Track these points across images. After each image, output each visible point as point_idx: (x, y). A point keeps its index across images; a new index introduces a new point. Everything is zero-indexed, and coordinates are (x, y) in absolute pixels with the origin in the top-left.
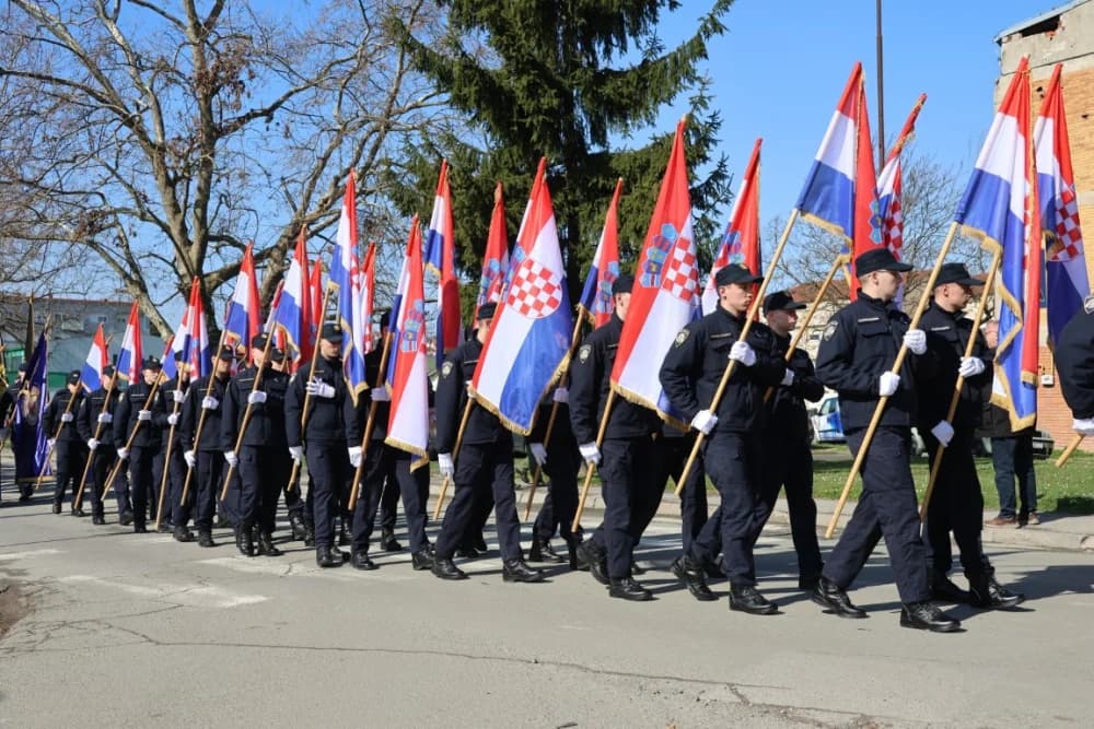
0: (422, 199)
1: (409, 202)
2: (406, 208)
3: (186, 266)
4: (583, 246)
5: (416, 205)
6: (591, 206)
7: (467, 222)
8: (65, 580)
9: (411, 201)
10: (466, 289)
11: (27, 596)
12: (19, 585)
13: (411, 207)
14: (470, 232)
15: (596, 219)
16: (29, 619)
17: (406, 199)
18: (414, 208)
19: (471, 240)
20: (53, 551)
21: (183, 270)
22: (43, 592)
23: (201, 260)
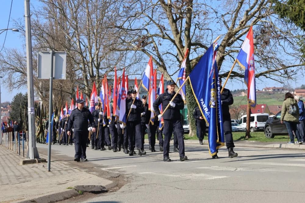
0: (291, 9)
1: (284, 11)
2: (282, 14)
3: (182, 57)
8: (141, 173)
9: (285, 10)
11: (127, 178)
12: (124, 175)
13: (285, 13)
16: (128, 184)
17: (282, 10)
18: (287, 13)
20: (135, 166)
22: (133, 177)
23: (188, 54)
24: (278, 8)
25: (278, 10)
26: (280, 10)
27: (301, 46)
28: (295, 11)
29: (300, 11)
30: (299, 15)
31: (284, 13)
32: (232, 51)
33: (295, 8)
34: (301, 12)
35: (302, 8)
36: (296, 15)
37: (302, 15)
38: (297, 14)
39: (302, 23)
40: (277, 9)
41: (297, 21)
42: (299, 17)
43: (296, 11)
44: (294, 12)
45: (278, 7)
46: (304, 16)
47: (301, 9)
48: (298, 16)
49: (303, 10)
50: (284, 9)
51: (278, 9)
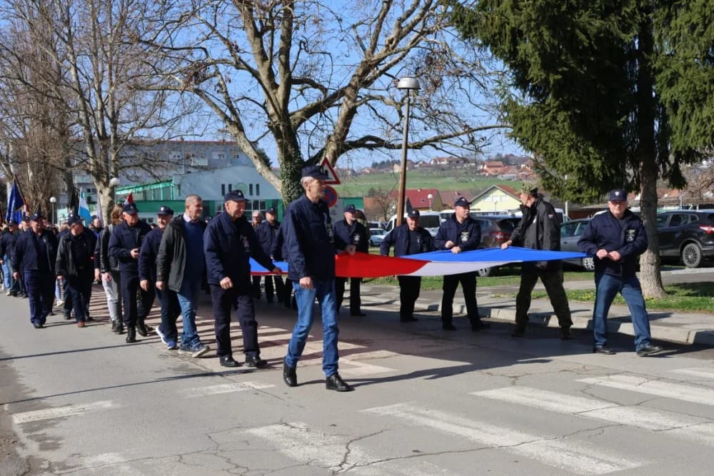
0: (484, 21)
1: (470, 23)
2: (467, 30)
3: (274, 106)
4: (657, 55)
5: (477, 26)
6: (667, 10)
7: (535, 35)
8: (88, 462)
9: (472, 23)
10: (529, 110)
12: (37, 470)
13: (472, 27)
14: (539, 47)
15: (672, 24)
17: (467, 21)
19: (539, 55)
20: (107, 404)
21: (271, 110)
23: (286, 101)
24: (458, 16)
25: (457, 22)
26: (462, 21)
27: (502, 97)
28: (492, 24)
29: (502, 26)
30: (500, 33)
31: (470, 29)
32: (371, 98)
33: (492, 19)
34: (505, 27)
35: (506, 20)
36: (495, 35)
37: (506, 35)
38: (497, 31)
39: (507, 51)
40: (456, 20)
41: (496, 46)
42: (499, 39)
43: (494, 26)
44: (490, 27)
45: (457, 14)
46: (510, 38)
47: (505, 22)
48: (497, 37)
49: (508, 24)
50: (470, 18)
51: (459, 19)
